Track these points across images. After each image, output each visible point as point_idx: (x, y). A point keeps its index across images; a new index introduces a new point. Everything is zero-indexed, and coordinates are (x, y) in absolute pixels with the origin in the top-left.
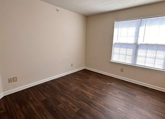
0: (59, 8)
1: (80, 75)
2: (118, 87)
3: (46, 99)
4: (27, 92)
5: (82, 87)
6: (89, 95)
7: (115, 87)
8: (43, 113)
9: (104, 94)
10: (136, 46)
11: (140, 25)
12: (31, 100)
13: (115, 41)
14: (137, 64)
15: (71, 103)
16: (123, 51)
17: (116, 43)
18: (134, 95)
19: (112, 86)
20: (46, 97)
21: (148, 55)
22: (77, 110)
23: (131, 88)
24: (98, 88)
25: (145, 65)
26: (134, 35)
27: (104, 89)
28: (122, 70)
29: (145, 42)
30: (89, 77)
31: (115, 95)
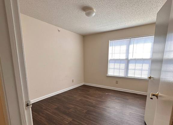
0: (60, 29)
1: (80, 89)
2: (114, 95)
3: (58, 107)
4: (37, 104)
5: (85, 97)
6: (92, 102)
7: (112, 96)
8: (59, 115)
9: (104, 101)
10: (128, 61)
11: (130, 43)
12: (45, 109)
13: (110, 57)
14: (129, 76)
15: (79, 108)
16: (117, 65)
17: (111, 60)
18: (128, 99)
19: (110, 95)
20: (56, 106)
21: (137, 68)
22: (85, 111)
23: (125, 95)
24: (99, 97)
25: (135, 76)
26: (125, 51)
27: (103, 98)
28: (117, 83)
29: (134, 58)
30: (89, 90)
31: (113, 101)
